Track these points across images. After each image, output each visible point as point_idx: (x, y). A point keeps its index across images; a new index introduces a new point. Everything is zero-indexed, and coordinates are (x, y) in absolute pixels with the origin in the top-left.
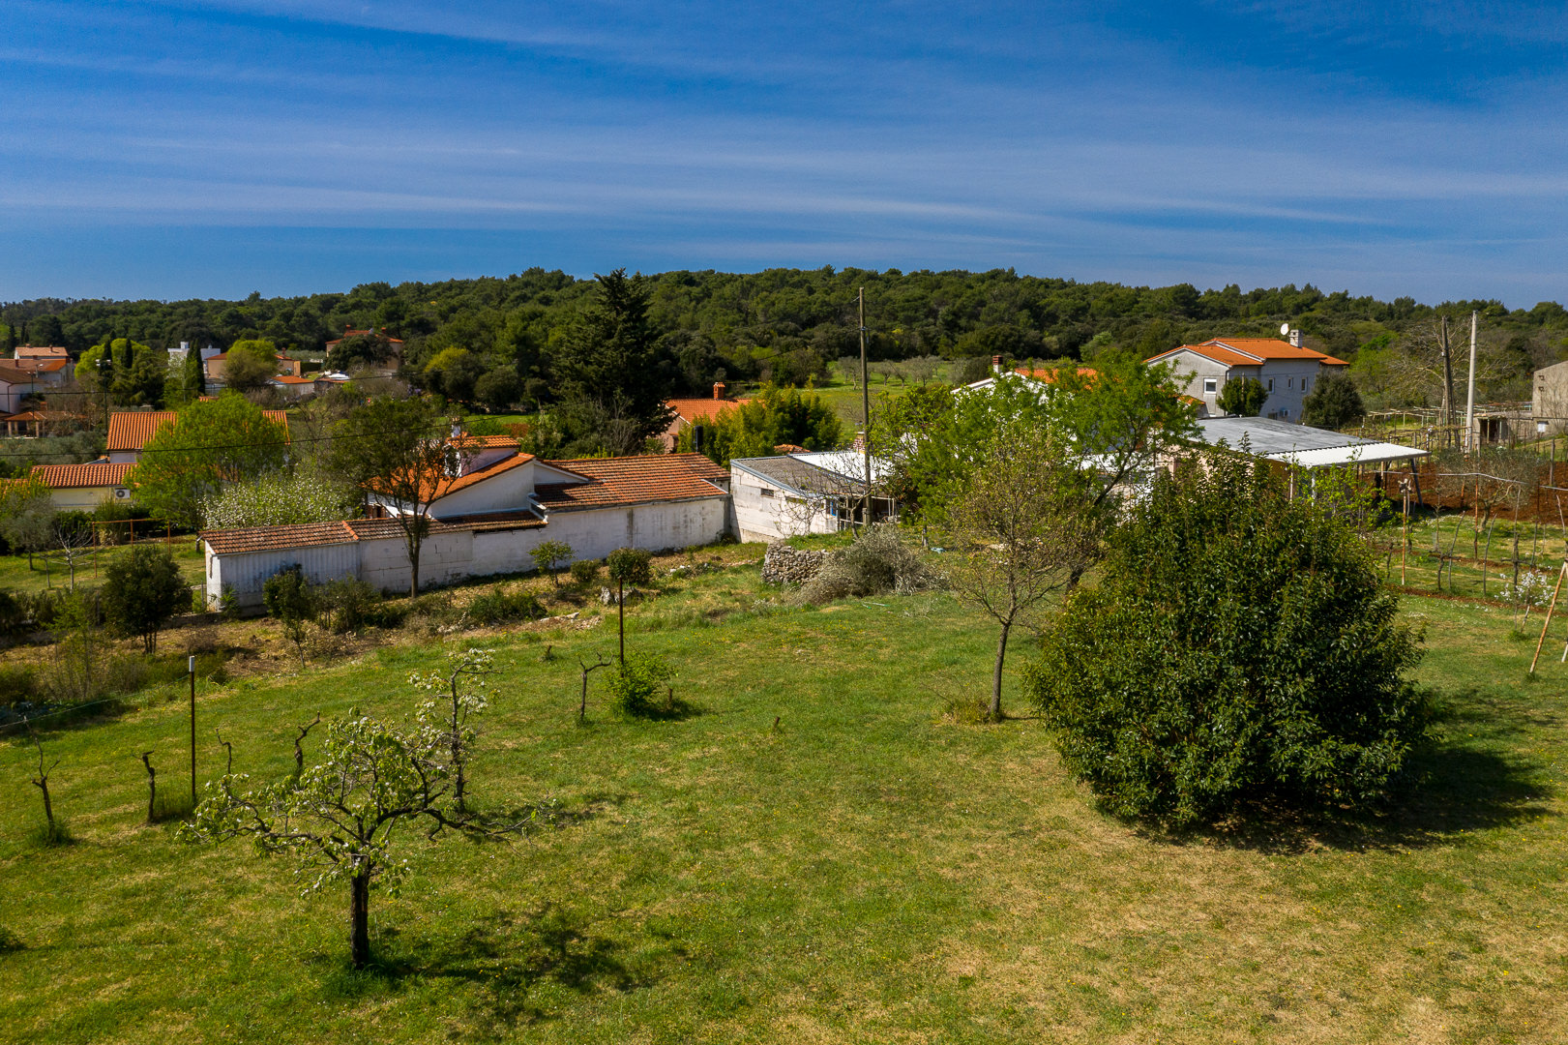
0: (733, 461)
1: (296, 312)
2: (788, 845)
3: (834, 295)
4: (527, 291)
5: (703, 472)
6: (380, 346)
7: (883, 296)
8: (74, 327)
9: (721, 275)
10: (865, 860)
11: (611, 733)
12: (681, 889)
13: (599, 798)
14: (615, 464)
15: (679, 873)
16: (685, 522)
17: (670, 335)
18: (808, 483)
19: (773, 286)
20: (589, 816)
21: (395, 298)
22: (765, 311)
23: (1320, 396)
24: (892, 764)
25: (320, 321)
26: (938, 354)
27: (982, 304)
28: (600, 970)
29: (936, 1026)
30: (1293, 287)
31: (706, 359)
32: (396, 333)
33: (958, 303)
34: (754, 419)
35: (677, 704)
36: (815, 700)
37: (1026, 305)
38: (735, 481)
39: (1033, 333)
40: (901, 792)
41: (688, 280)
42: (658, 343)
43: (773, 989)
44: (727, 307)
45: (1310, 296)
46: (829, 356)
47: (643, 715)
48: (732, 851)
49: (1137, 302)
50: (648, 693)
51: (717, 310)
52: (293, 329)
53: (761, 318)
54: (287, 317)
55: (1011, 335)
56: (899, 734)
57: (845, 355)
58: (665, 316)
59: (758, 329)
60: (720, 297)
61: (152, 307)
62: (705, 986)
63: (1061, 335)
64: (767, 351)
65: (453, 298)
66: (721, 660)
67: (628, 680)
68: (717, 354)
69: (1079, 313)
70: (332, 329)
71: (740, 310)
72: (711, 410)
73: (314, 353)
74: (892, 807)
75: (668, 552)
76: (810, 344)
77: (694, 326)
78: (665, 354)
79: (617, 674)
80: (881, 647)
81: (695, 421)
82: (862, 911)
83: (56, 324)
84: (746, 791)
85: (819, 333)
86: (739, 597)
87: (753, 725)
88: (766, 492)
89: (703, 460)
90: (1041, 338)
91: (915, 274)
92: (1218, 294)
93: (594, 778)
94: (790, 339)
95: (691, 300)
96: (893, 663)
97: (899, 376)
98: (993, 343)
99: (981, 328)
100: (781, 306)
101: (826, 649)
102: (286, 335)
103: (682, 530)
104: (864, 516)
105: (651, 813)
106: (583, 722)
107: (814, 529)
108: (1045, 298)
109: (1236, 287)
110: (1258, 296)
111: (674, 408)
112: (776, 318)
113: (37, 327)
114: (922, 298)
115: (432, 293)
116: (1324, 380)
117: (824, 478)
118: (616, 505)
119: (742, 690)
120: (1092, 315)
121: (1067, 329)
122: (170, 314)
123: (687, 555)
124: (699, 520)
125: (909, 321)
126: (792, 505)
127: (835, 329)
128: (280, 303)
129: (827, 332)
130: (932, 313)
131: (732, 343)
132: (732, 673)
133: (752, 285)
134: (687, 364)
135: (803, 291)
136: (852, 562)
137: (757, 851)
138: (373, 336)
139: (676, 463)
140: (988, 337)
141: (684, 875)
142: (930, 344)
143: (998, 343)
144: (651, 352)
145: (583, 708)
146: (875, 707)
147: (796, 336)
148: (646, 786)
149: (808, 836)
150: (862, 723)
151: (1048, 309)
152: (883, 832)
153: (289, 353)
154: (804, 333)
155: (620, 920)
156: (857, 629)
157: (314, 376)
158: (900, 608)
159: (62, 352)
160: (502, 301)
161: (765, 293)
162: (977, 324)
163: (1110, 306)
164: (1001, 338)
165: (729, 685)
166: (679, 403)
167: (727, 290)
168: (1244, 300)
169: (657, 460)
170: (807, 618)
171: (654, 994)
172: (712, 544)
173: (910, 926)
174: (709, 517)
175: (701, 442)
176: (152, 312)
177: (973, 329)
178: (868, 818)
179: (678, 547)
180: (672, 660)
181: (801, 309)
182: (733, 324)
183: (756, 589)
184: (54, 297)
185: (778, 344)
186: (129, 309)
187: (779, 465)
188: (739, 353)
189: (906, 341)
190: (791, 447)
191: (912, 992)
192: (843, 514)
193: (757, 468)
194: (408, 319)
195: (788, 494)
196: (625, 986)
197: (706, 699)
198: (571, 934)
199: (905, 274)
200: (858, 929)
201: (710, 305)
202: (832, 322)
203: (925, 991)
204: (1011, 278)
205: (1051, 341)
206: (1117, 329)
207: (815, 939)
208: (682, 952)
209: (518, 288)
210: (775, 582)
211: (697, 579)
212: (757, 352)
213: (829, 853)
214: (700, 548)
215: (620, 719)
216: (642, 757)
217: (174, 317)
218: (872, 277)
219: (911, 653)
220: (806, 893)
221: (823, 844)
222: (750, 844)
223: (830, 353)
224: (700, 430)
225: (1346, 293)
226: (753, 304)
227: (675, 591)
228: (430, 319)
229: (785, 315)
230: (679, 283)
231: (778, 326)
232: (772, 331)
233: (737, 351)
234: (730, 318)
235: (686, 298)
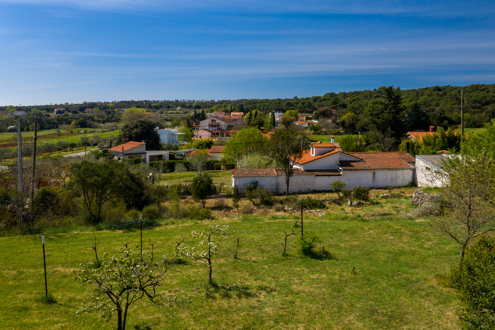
1: (306, 102)
4: (379, 94)
6: (329, 112)
8: (246, 107)
9: (452, 87)
19: (472, 91)
21: (336, 97)
22: (467, 100)
25: (313, 104)
31: (440, 117)
32: (335, 108)
41: (438, 89)
44: (452, 98)
51: (448, 99)
52: (305, 107)
53: (465, 102)
54: (303, 103)
58: (426, 102)
59: (464, 106)
60: (450, 95)
61: (267, 101)
64: (466, 114)
65: (354, 97)
68: (445, 115)
70: (316, 107)
73: (310, 114)
76: (484, 112)
77: (437, 105)
83: (242, 106)
85: (489, 107)
94: (476, 110)
95: (439, 96)
102: (303, 109)
112: (472, 102)
113: (238, 107)
115: (348, 95)
122: (272, 103)
128: (303, 99)
129: (493, 107)
131: (452, 111)
138: (327, 109)
147: (479, 109)
153: (303, 114)
154: (483, 108)
157: (309, 121)
159: (242, 113)
160: (371, 97)
161: (468, 93)
167: (453, 93)
176: (267, 102)
181: (482, 99)
184: (245, 98)
185: (471, 111)
186: (262, 102)
194: (339, 104)
201: (446, 98)
209: (376, 93)
217: (272, 104)
228: (346, 104)
229: (475, 101)
230: (434, 91)
231: (472, 105)
232: (469, 107)
233: (454, 114)
234: (453, 102)
235: (436, 95)
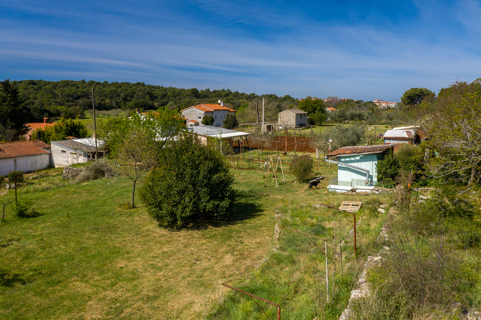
0: (51, 142)
2: (72, 244)
3: (85, 89)
5: (41, 146)
7: (102, 90)
9: (45, 81)
10: (94, 245)
11: (14, 223)
12: (40, 259)
13: (11, 240)
14: (8, 144)
15: (39, 255)
16: (35, 162)
17: (27, 102)
18: (77, 148)
19: (64, 86)
20: (8, 245)
22: (62, 94)
23: (227, 120)
24: (103, 222)
26: (121, 108)
27: (134, 93)
28: (15, 281)
29: (113, 278)
30: (224, 89)
31: (41, 110)
33: (127, 92)
34: (58, 129)
35: (35, 213)
36: (80, 208)
37: (148, 93)
38: (52, 148)
39: (150, 102)
40: (105, 228)
41: (33, 83)
42: (23, 105)
43: (68, 277)
44: (47, 92)
45: (229, 92)
46: (85, 109)
47: (24, 217)
48: (55, 248)
49: (181, 93)
50: (25, 210)
51: (44, 93)
53: (60, 96)
55: (144, 102)
56: (105, 214)
57: (90, 109)
59: (59, 100)
60: (45, 89)
62: (49, 279)
63: (159, 103)
64: (63, 107)
66: (50, 200)
67: (19, 207)
68: (44, 108)
69: (164, 96)
71: (52, 93)
72: (42, 126)
74: (102, 232)
75: (30, 172)
76: (77, 105)
77: (36, 98)
78: (25, 108)
79: (15, 206)
80: (100, 193)
81: (37, 130)
82: (93, 257)
84: (59, 233)
85: (81, 101)
86: (55, 183)
87: (60, 216)
88: (63, 151)
89: (41, 142)
90: (153, 104)
91: (113, 83)
92: (204, 91)
93: (9, 235)
94: (70, 103)
95: (34, 90)
96: (104, 196)
97: (108, 115)
98: (138, 105)
99: (134, 101)
100: (67, 92)
101: (83, 194)
103: (34, 165)
104: (96, 157)
105: (29, 242)
106: (4, 221)
107: (79, 162)
108: (154, 91)
109: (209, 89)
110: (215, 92)
111: (29, 126)
112: (66, 96)
114: (115, 91)
116: (228, 115)
117: (82, 146)
118: (10, 157)
119: (57, 207)
120: (168, 97)
121: (161, 101)
123: (36, 173)
124: (40, 161)
125: (111, 98)
126: (72, 155)
127: (86, 100)
129: (83, 101)
130: (119, 95)
131: (50, 104)
132: (53, 203)
133: (57, 85)
134: (34, 111)
135: (75, 88)
136: (91, 170)
137: (63, 247)
139: (31, 143)
140: (136, 103)
141: (40, 256)
142: (118, 105)
143: (140, 105)
144: (20, 107)
145: (3, 217)
146: (98, 208)
147: (73, 102)
148: (27, 236)
149: (78, 242)
150: (94, 213)
151: (155, 94)
152: (100, 239)
154: (76, 101)
155: (21, 269)
156: (93, 188)
158: (106, 182)
161: (61, 88)
162: (133, 99)
163: (173, 94)
164: (140, 103)
165: (53, 207)
166: (32, 125)
167: (48, 87)
168: (211, 93)
169: (24, 142)
170: (77, 186)
171: (33, 284)
172: (45, 169)
173: (107, 258)
174: (44, 160)
175: (40, 136)
177: (131, 101)
178: (96, 235)
179: (33, 170)
180: (33, 201)
181: (74, 93)
182: (50, 98)
183: (61, 181)
185: (67, 105)
187: (67, 143)
188: (52, 108)
189: (110, 104)
190: (71, 137)
191: (107, 272)
192: (89, 157)
193: (60, 144)
195: (70, 151)
196: (24, 283)
197: (45, 211)
198: (5, 274)
199: (110, 83)
200: (93, 261)
201: (41, 92)
202: (85, 98)
203: (111, 271)
204: (143, 85)
205: (156, 104)
206: (175, 101)
207: (80, 265)
208: (41, 273)
210: (67, 178)
211: (40, 179)
212: (59, 108)
213: (84, 245)
214: (41, 170)
215: (16, 219)
216: (25, 228)
218: (98, 83)
219: (109, 194)
220: (78, 255)
221: (82, 243)
222: (61, 246)
223: (85, 108)
224: (39, 133)
225: (238, 91)
226: (57, 91)
227: (32, 183)
229: (69, 95)
230: (29, 84)
231: (66, 99)
232: (64, 101)
233: (52, 107)
234: (49, 96)
235: (32, 89)
